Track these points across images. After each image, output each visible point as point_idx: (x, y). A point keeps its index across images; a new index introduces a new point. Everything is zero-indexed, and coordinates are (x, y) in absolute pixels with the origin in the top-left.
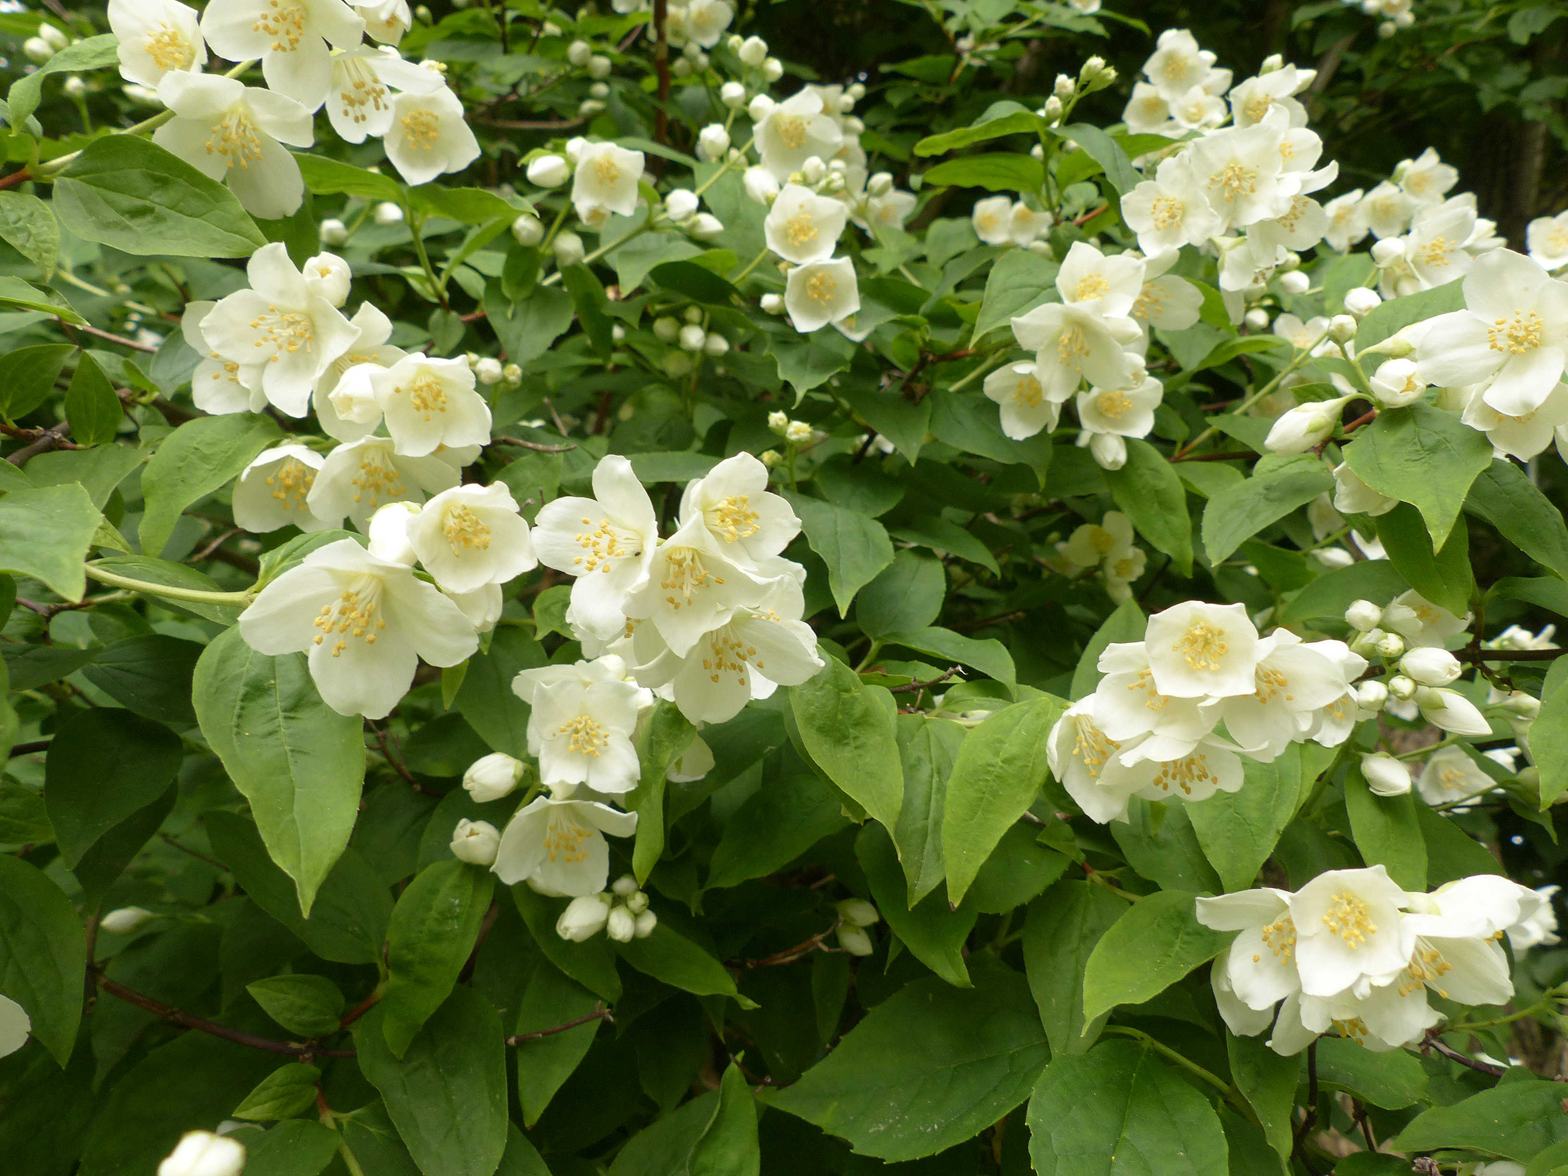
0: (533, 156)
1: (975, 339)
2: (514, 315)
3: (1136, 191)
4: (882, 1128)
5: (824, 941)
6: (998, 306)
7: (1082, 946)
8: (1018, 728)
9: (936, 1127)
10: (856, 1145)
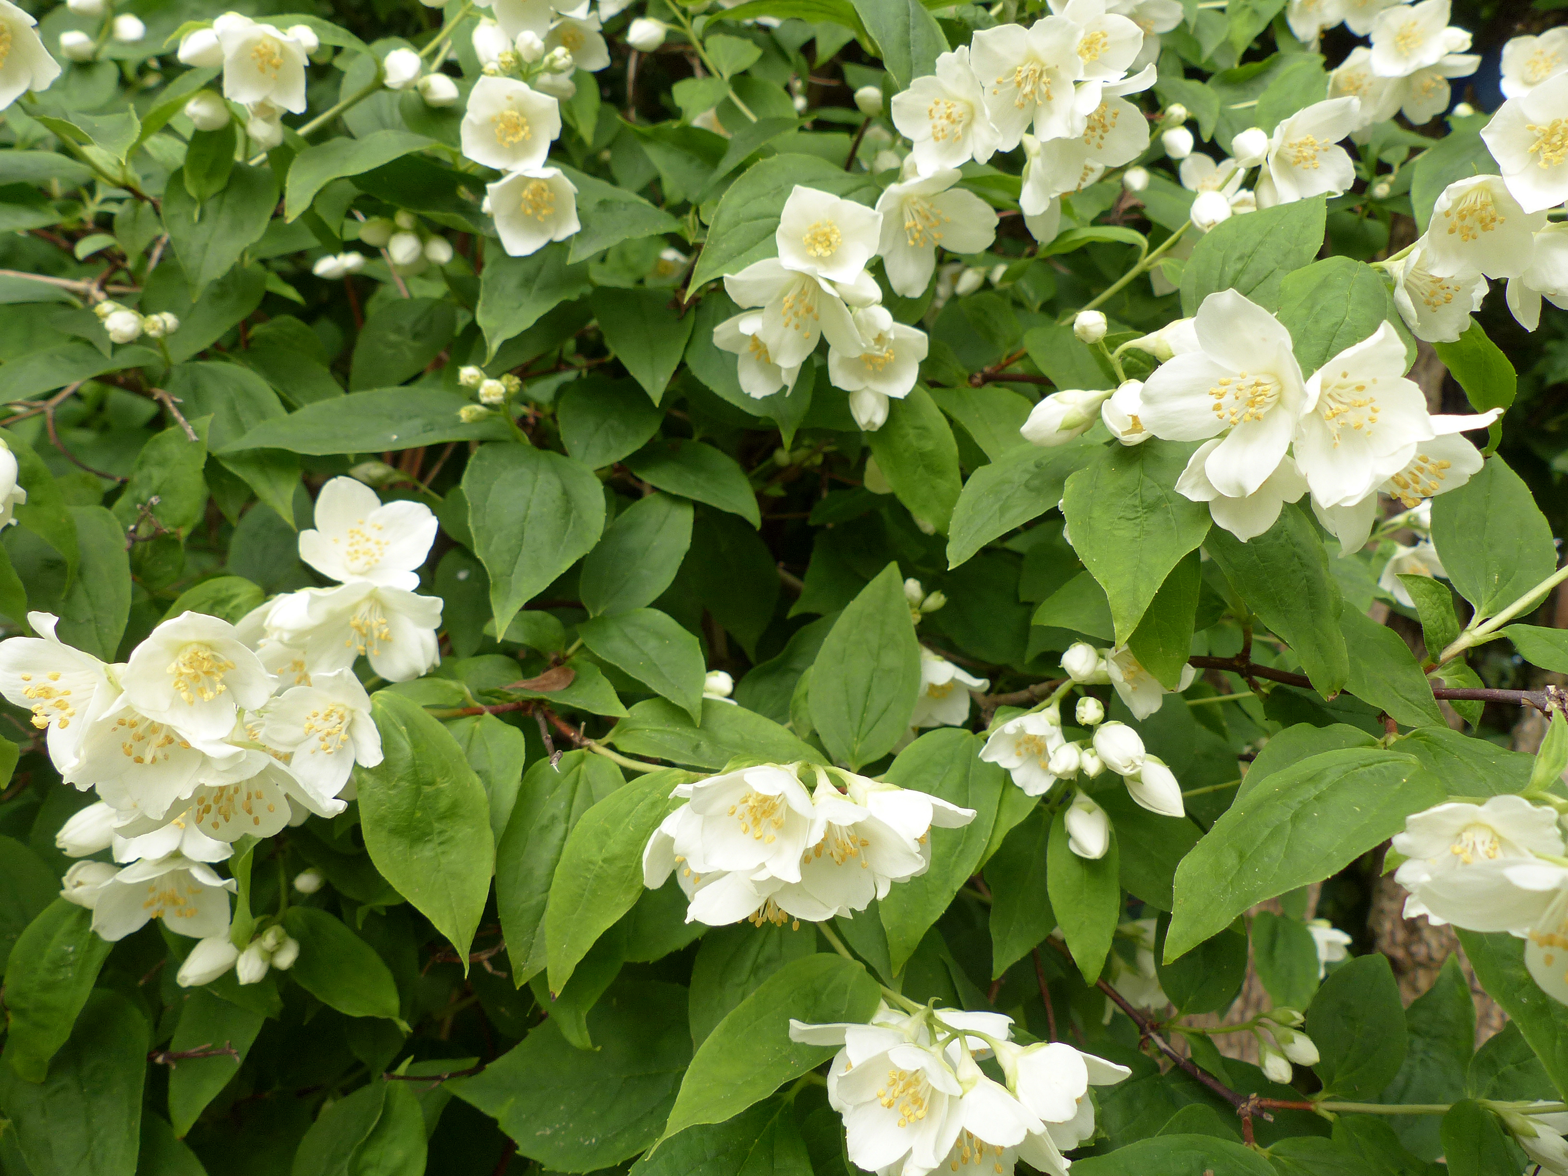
0: (186, 30)
1: (691, 291)
2: (201, 217)
3: (910, 90)
4: (548, 1132)
5: (490, 960)
6: (724, 246)
7: (752, 978)
8: (627, 820)
9: (594, 1141)
10: (521, 1147)
